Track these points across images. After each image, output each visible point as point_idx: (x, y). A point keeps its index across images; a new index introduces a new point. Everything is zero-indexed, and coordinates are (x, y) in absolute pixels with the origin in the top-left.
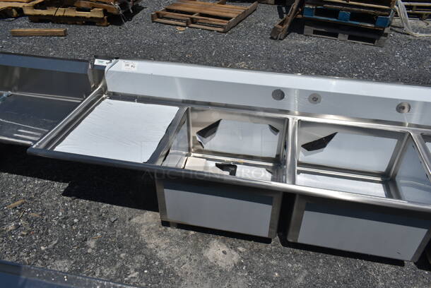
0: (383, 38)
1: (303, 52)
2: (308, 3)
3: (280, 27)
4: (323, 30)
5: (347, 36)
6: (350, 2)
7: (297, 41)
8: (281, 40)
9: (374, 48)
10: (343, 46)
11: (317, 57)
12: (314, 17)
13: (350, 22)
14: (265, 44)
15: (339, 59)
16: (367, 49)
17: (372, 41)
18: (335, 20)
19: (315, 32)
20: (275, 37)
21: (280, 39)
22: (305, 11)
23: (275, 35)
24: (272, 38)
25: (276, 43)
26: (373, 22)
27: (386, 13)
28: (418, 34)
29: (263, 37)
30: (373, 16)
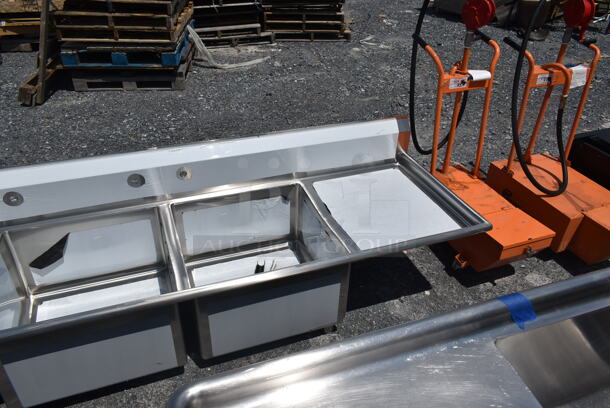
0: (179, 79)
1: (71, 118)
2: (64, 48)
3: (31, 87)
4: (100, 80)
5: (134, 84)
6: (120, 40)
7: (66, 102)
8: (40, 105)
9: (173, 93)
10: (131, 98)
11: (92, 120)
12: (81, 65)
13: (130, 65)
14: (13, 116)
15: (124, 117)
16: (164, 96)
17: (167, 84)
18: (109, 65)
19: (91, 85)
20: (28, 103)
21: (37, 104)
22: (64, 59)
23: (27, 99)
24: (24, 105)
25: (31, 112)
26: (158, 61)
27: (170, 48)
28: (227, 66)
29: (9, 105)
30: (154, 53)
